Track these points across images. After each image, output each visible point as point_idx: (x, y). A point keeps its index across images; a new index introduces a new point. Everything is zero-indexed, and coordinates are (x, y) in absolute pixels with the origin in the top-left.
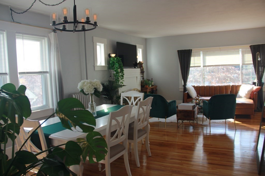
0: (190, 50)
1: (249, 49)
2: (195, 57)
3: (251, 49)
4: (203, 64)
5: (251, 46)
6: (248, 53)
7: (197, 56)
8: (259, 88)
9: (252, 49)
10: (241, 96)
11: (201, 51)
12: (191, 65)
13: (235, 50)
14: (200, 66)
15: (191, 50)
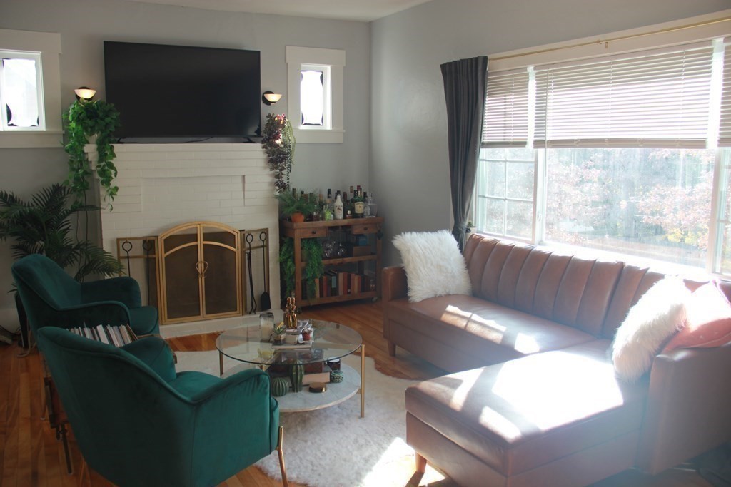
2: (510, 93)
4: (537, 132)
7: (517, 91)
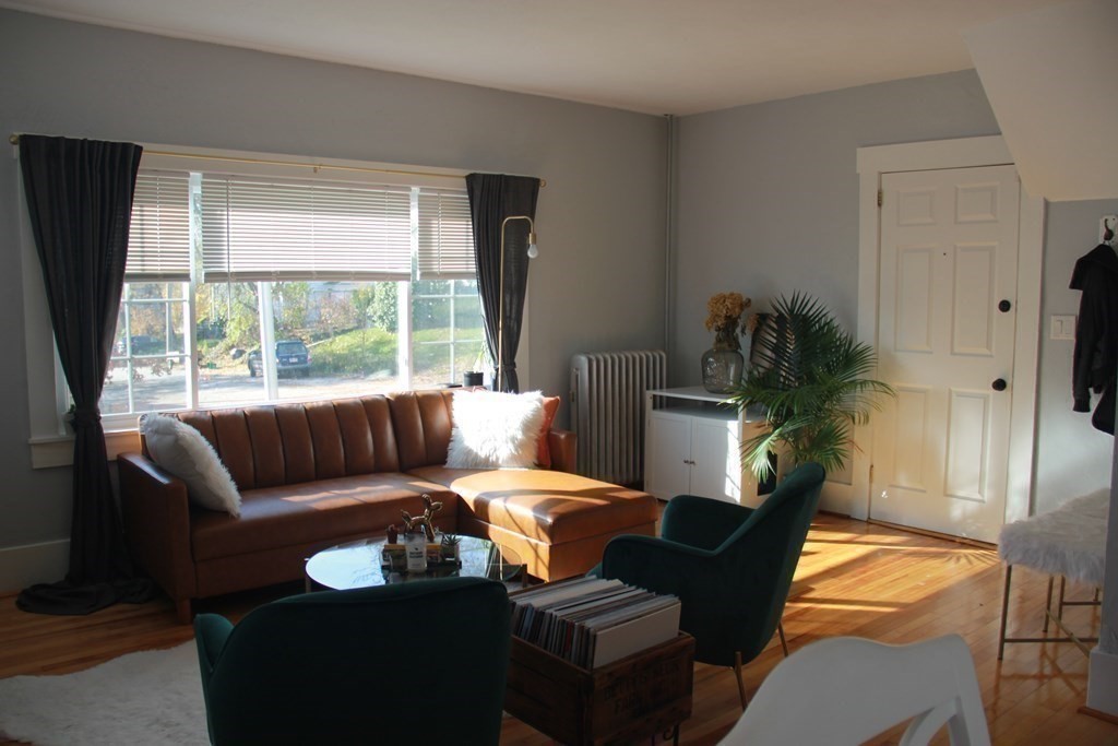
0: (126, 146)
1: (462, 193)
2: (153, 203)
3: (471, 192)
4: (206, 261)
5: (471, 179)
6: (448, 216)
7: (165, 203)
8: (551, 402)
9: (477, 193)
10: (482, 454)
11: (196, 169)
12: (132, 266)
13: (387, 187)
14: (185, 277)
15: (139, 149)
